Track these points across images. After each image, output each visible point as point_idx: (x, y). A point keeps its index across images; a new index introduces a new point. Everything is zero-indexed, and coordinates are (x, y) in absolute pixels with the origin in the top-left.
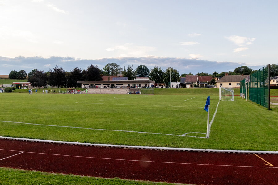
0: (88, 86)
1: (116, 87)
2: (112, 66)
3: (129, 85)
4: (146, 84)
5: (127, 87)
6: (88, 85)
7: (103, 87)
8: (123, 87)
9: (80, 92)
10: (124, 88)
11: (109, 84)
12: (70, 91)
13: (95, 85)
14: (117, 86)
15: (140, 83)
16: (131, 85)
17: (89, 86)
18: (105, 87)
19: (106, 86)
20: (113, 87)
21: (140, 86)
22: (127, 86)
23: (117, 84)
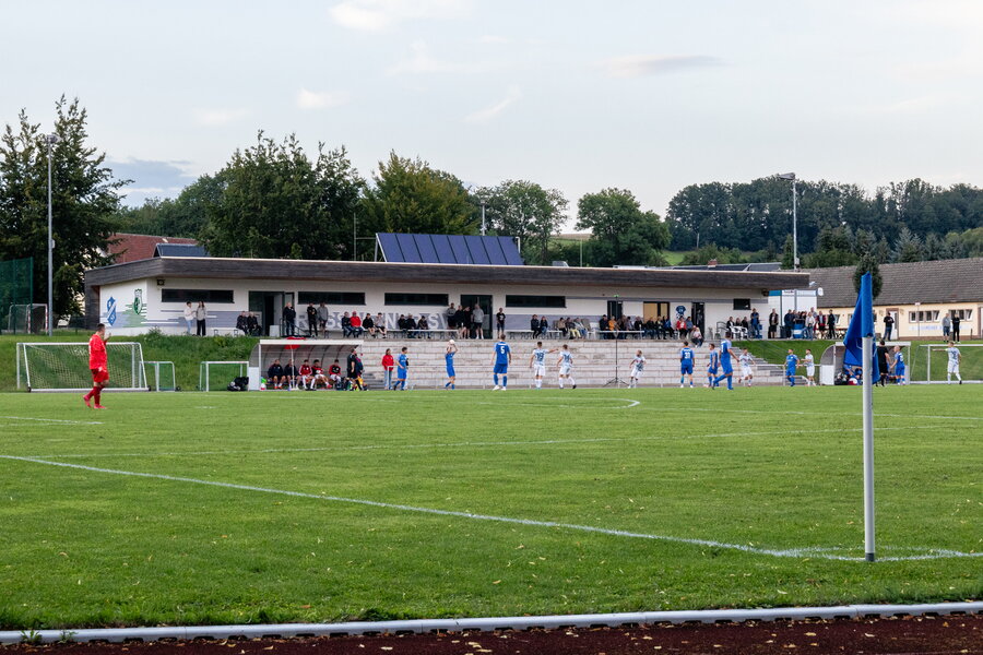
3: (615, 308)
8: (569, 324)
13: (304, 297)
15: (698, 297)
23: (508, 300)
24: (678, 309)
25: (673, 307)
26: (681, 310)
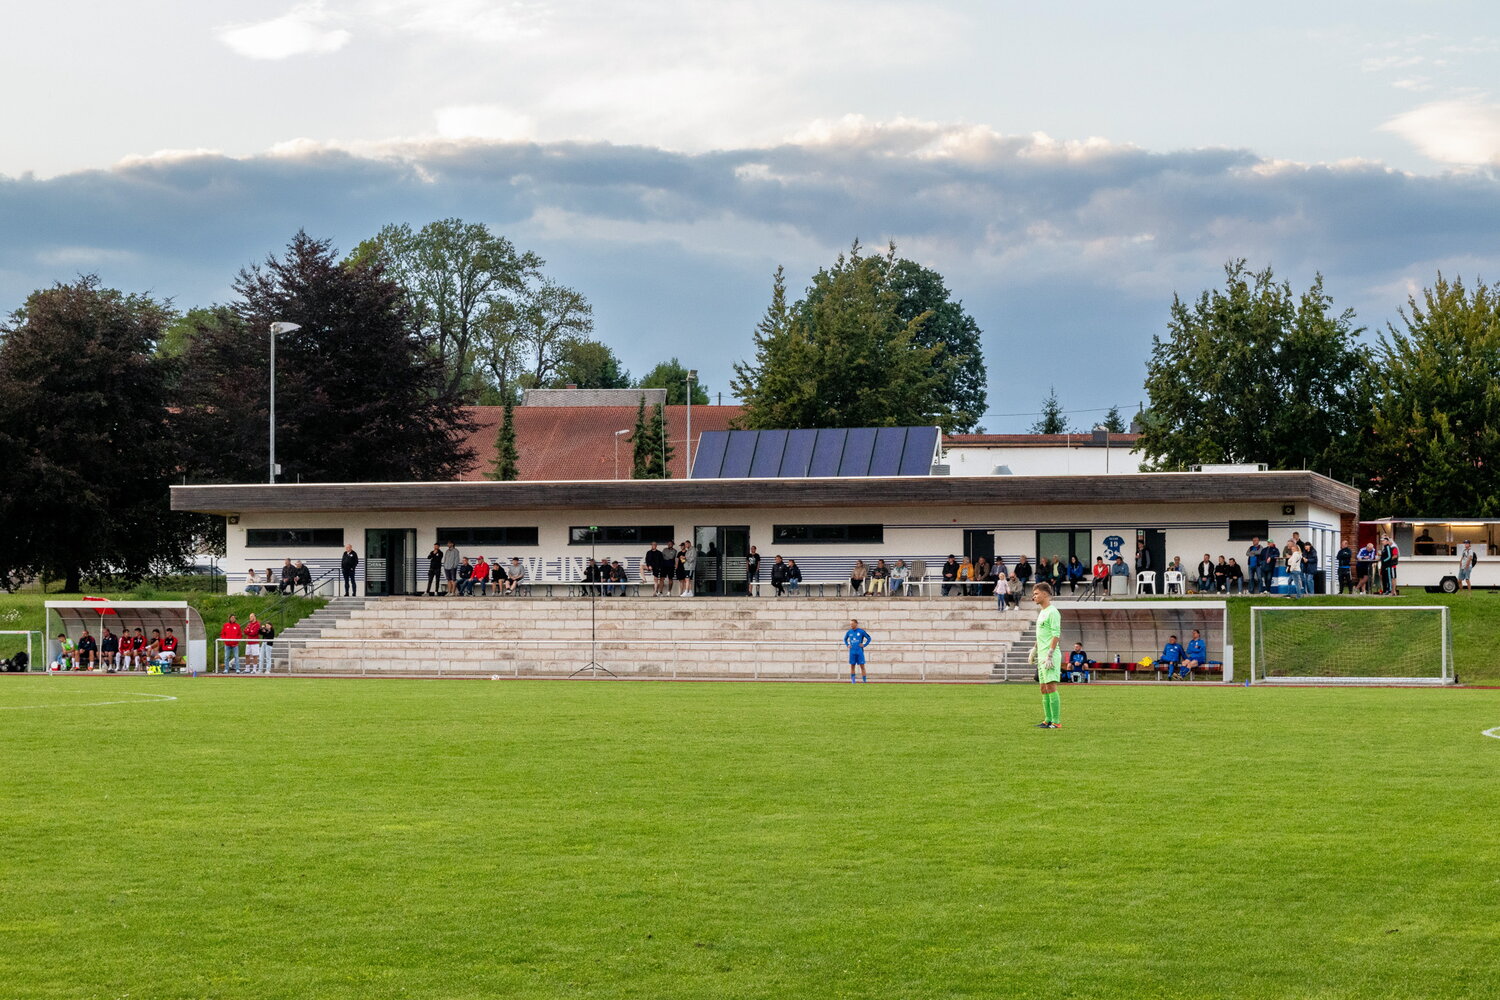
0: (336, 553)
1: (785, 577)
2: (438, 264)
3: (979, 544)
4: (1259, 529)
5: (951, 568)
6: (334, 538)
7: (576, 573)
8: (882, 570)
9: (255, 649)
10: (897, 590)
11: (666, 534)
12: (99, 635)
13: (446, 536)
14: (791, 552)
15: (1151, 518)
16: (1014, 546)
17: (349, 564)
18: (594, 571)
19: (628, 555)
20: (734, 569)
21: (1152, 553)
22: (958, 550)
23: (783, 535)
24: (1107, 542)
25: (1098, 538)
26: (1114, 544)
